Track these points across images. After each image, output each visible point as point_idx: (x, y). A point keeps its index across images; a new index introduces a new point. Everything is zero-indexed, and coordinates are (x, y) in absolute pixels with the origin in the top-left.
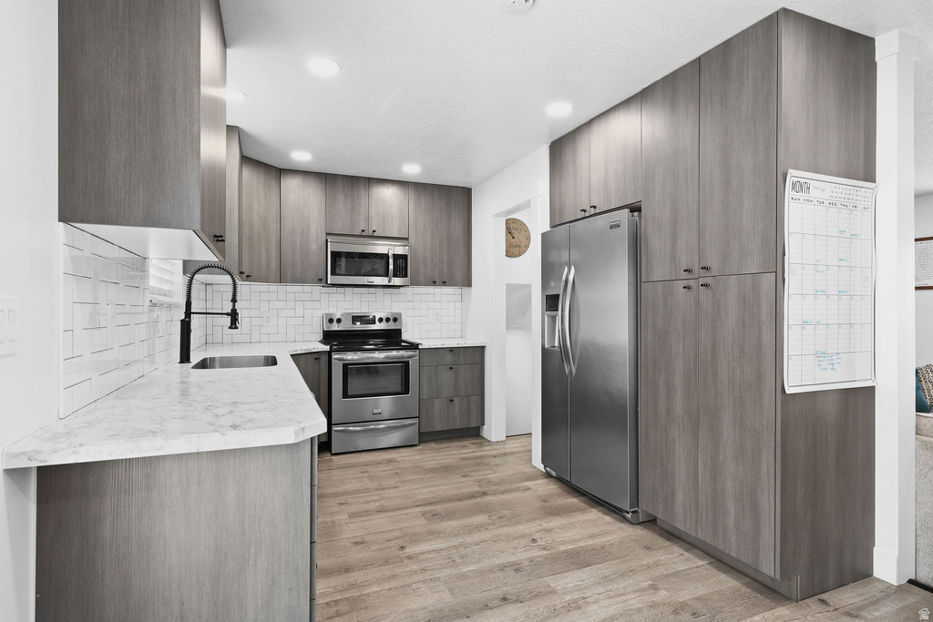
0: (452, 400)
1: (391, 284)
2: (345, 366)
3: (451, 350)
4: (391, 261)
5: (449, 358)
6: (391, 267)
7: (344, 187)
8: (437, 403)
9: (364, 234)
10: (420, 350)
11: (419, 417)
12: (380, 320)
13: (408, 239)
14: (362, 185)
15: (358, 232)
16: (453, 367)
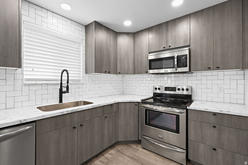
0: (215, 149)
1: (177, 71)
2: (146, 110)
3: (215, 114)
4: (176, 60)
5: (213, 119)
6: (176, 63)
7: (156, 31)
8: (202, 146)
9: (165, 49)
10: (187, 110)
11: (187, 150)
12: (179, 89)
13: (189, 46)
14: (164, 26)
15: (162, 49)
16: (216, 126)
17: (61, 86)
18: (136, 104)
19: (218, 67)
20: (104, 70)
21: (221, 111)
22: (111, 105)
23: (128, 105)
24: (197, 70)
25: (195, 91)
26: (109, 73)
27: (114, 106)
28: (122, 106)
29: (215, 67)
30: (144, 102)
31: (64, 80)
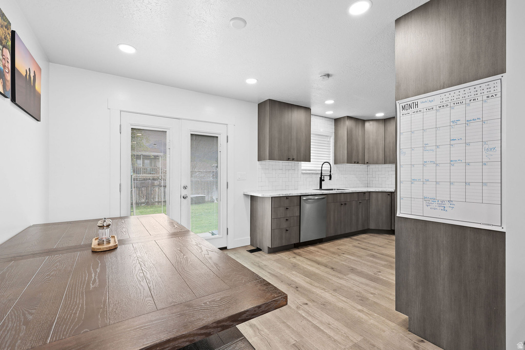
17: (321, 175)
18: (389, 193)
20: (353, 161)
22: (364, 193)
23: (380, 195)
26: (358, 163)
27: (367, 194)
28: (374, 195)
31: (325, 170)
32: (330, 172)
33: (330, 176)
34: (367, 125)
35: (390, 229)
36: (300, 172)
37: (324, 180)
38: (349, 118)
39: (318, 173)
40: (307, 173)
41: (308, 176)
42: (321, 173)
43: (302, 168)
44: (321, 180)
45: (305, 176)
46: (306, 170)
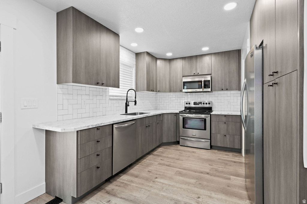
0: (225, 136)
1: (204, 91)
2: (183, 118)
3: (225, 116)
4: (203, 83)
5: (224, 119)
6: (203, 85)
7: (188, 61)
8: (219, 136)
9: (195, 75)
10: (211, 115)
11: (211, 139)
12: (204, 104)
13: (211, 74)
14: (194, 59)
15: (193, 74)
16: (226, 122)
17: (127, 101)
18: (175, 114)
19: (227, 89)
20: (151, 89)
21: (228, 114)
22: (160, 115)
23: (170, 116)
24: (215, 90)
25: (214, 104)
26: (153, 91)
27: (162, 115)
28: (166, 116)
29: (225, 89)
30: (181, 112)
31: (131, 97)
32: (135, 98)
33: (135, 102)
34: (159, 62)
35: (176, 141)
36: (108, 98)
37: (129, 106)
38: (148, 53)
39: (123, 99)
40: (114, 99)
41: (115, 101)
42: (127, 99)
43: (110, 94)
44: (127, 105)
45: (113, 102)
46: (113, 96)
